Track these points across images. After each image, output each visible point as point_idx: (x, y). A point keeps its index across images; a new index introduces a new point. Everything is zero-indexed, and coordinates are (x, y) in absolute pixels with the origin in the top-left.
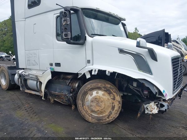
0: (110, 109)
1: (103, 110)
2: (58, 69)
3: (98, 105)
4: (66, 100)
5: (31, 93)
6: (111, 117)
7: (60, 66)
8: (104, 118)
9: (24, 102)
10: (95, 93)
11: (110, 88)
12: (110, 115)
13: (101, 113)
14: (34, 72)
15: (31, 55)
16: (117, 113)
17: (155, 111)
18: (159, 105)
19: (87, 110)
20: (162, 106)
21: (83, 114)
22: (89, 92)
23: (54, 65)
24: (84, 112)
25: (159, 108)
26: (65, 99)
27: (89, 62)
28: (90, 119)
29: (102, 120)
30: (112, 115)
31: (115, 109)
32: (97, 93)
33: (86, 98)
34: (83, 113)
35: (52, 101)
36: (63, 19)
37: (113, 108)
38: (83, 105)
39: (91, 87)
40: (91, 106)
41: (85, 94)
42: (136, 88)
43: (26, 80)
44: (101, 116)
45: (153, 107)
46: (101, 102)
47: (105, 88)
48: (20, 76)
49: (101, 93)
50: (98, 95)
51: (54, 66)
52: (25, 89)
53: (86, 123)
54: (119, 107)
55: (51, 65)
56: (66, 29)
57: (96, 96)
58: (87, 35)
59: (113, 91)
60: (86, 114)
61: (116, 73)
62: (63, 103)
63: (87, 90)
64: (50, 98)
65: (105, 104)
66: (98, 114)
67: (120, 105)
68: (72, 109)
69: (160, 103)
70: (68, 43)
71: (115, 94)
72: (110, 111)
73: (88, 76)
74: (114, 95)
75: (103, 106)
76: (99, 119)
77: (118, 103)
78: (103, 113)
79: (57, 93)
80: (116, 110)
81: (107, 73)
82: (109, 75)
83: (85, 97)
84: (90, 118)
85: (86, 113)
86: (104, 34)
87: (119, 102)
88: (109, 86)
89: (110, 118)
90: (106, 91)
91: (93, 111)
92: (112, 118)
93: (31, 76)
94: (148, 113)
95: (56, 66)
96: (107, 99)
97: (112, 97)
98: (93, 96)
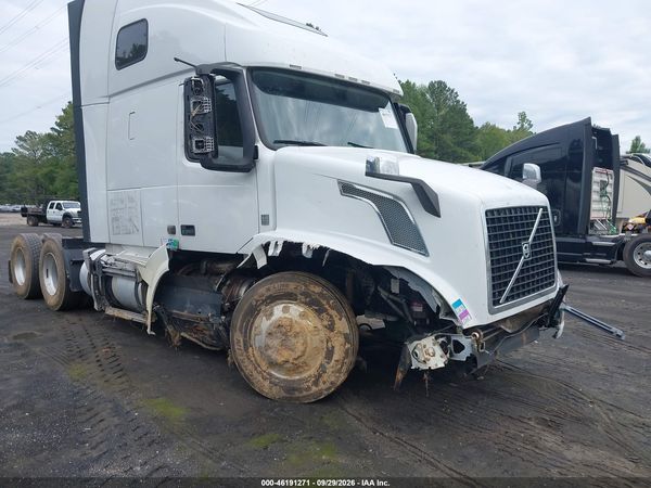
0: (320, 359)
1: (301, 360)
2: (188, 244)
3: (284, 344)
4: (210, 336)
5: (120, 316)
6: (324, 383)
7: (193, 234)
8: (305, 385)
9: (98, 342)
10: (278, 311)
11: (321, 294)
12: (320, 376)
13: (296, 368)
14: (129, 255)
15: (122, 202)
16: (339, 371)
17: (438, 361)
18: (451, 346)
19: (259, 359)
20: (459, 347)
21: (247, 372)
22: (263, 308)
23: (178, 230)
24: (250, 367)
25: (451, 355)
26: (207, 333)
27: (265, 220)
28: (265, 387)
29: (300, 390)
30: (325, 377)
31: (336, 357)
32: (286, 310)
33: (256, 324)
34: (248, 368)
35: (176, 341)
36: (192, 101)
37: (330, 354)
38: (247, 345)
39: (268, 294)
40: (267, 347)
41: (253, 312)
42: (396, 299)
43: (107, 279)
44: (297, 377)
45: (431, 351)
46: (295, 336)
47: (306, 294)
48: (93, 266)
49: (295, 310)
50: (287, 315)
51: (178, 236)
52: (105, 307)
53: (257, 399)
54: (347, 352)
55: (172, 230)
56: (200, 126)
57: (280, 319)
58: (260, 145)
59: (328, 303)
60: (255, 373)
61: (326, 249)
62: (204, 346)
63: (257, 301)
64: (170, 330)
65: (305, 343)
66: (289, 371)
67: (348, 346)
68: (227, 362)
69: (454, 338)
70: (208, 165)
71: (333, 313)
72: (321, 365)
73: (261, 262)
74: (331, 316)
75: (300, 348)
76: (290, 388)
77: (341, 339)
78: (301, 370)
79: (185, 313)
80: (337, 361)
81: (304, 251)
82: (309, 255)
83: (253, 323)
84: (267, 383)
85: (256, 369)
86: (315, 141)
87: (346, 337)
88: (318, 289)
89: (322, 386)
90: (309, 304)
91: (273, 364)
92: (328, 385)
93: (120, 265)
94: (417, 369)
95: (183, 234)
96: (311, 328)
97: (326, 323)
98: (273, 318)
